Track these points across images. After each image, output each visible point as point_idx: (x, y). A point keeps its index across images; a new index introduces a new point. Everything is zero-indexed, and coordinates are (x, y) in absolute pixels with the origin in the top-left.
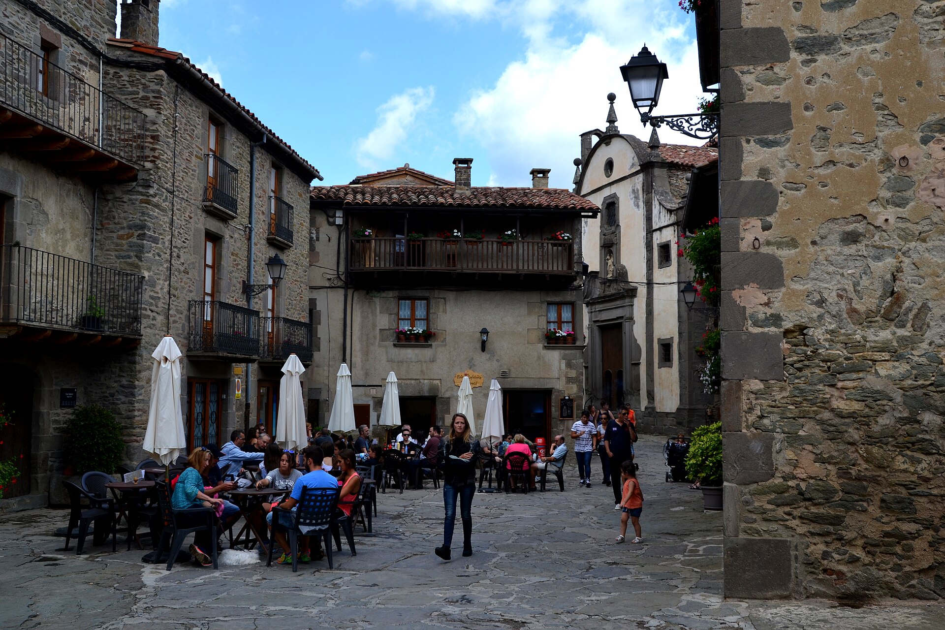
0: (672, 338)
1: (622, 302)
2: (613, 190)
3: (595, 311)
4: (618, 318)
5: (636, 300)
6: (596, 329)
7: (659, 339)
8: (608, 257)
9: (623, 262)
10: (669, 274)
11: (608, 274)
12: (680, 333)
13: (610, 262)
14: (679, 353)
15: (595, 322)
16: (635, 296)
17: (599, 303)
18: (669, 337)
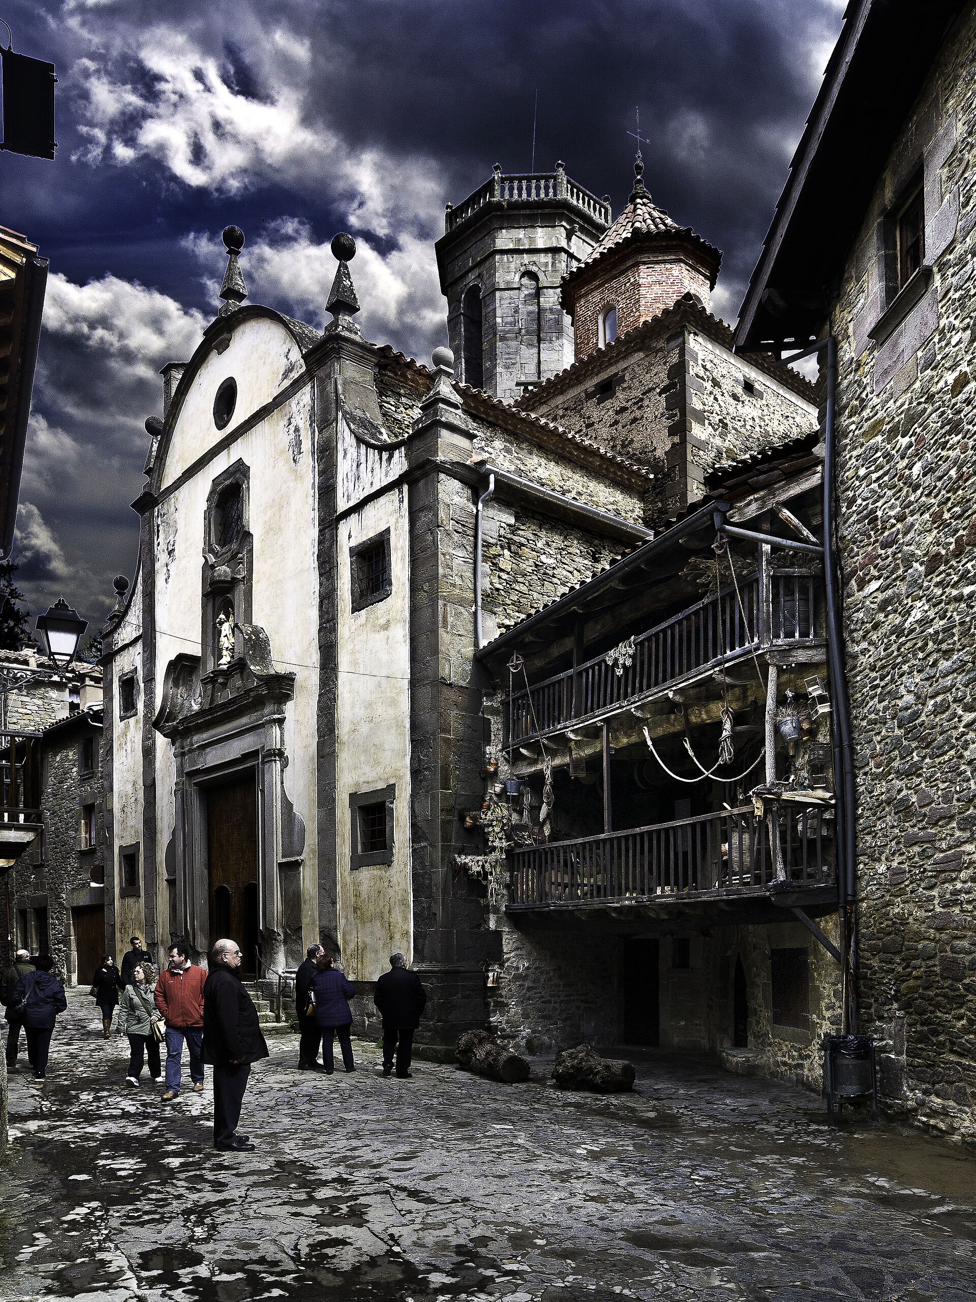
0: (391, 788)
1: (254, 716)
2: (236, 452)
3: (191, 751)
4: (246, 757)
5: (289, 707)
6: (193, 790)
7: (353, 797)
8: (222, 616)
9: (259, 620)
10: (382, 621)
11: (221, 657)
12: (415, 773)
13: (226, 628)
14: (414, 826)
15: (191, 775)
16: (287, 697)
17: (200, 729)
18: (381, 785)
